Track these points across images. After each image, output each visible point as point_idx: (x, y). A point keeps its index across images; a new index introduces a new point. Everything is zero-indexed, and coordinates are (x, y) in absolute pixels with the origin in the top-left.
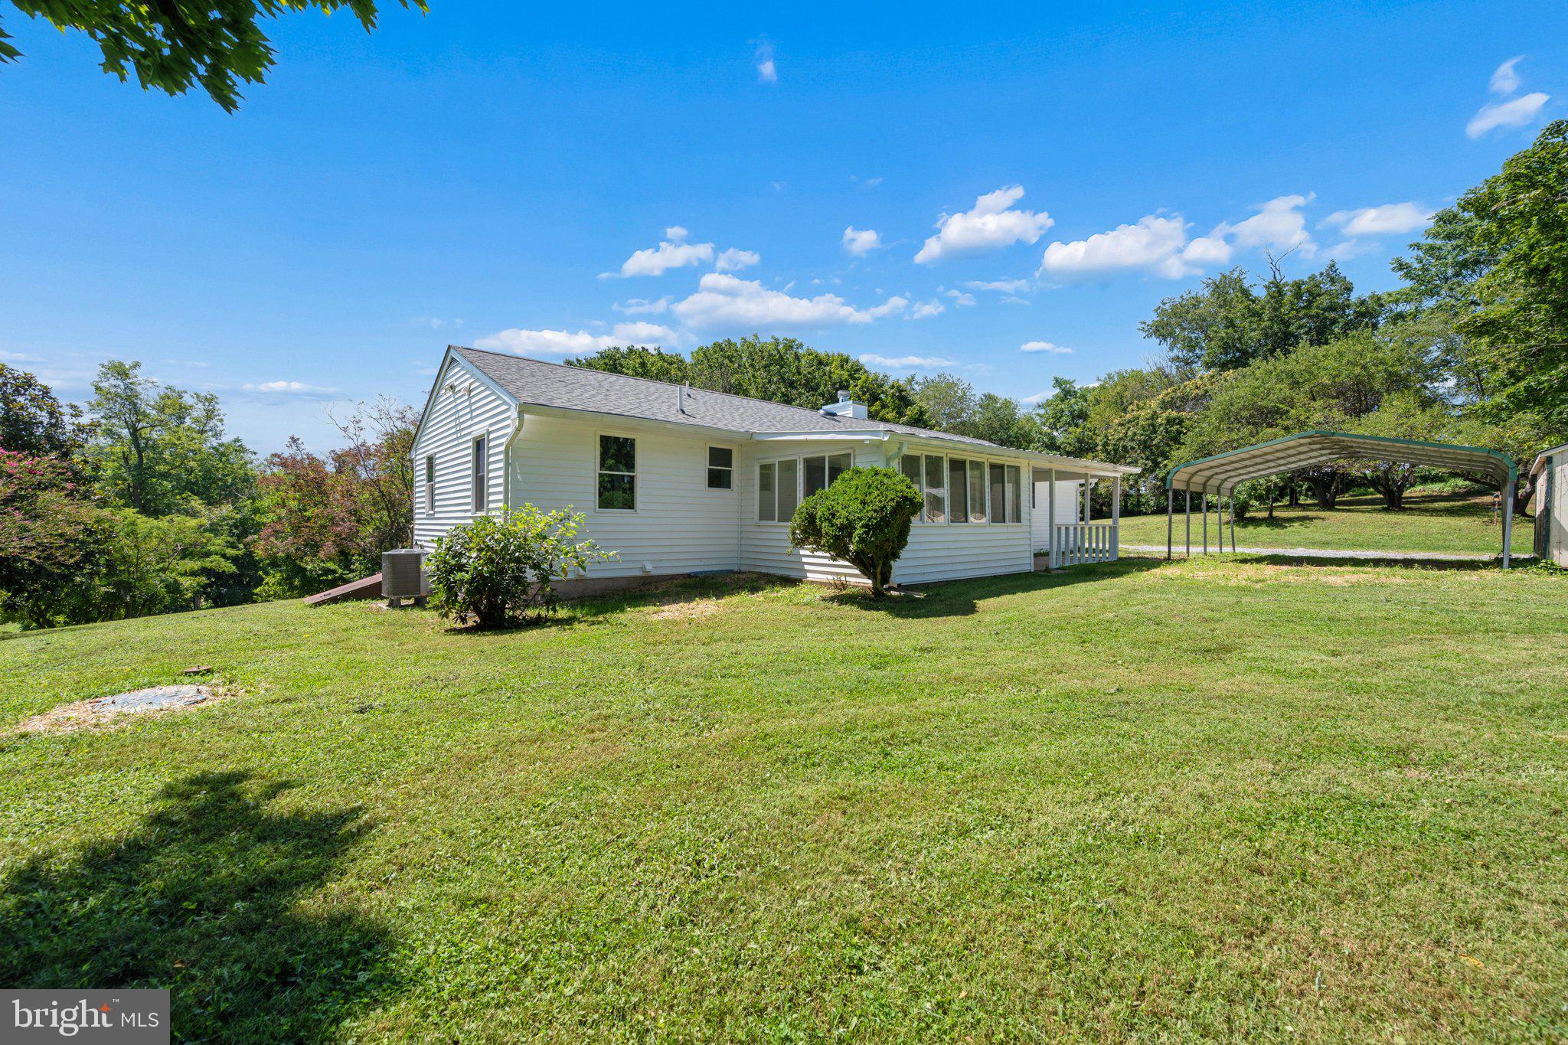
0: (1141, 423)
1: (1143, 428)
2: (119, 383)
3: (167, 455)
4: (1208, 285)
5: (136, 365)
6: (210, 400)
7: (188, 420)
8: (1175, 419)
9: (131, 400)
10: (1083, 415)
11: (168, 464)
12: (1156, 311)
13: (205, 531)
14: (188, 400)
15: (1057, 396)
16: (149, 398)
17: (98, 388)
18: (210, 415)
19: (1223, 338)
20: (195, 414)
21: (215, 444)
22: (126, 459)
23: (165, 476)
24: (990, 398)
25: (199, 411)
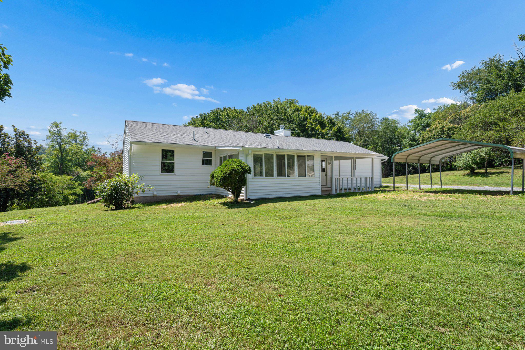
0: (439, 130)
1: (438, 132)
2: (56, 129)
3: (70, 154)
4: (483, 64)
5: (61, 123)
6: (85, 133)
7: (78, 141)
8: (452, 128)
9: (59, 134)
10: (428, 125)
11: (70, 157)
12: (459, 77)
13: (73, 180)
14: (78, 134)
15: (416, 118)
16: (65, 133)
17: (50, 131)
18: (84, 138)
19: (485, 89)
20: (80, 138)
21: (86, 149)
22: (57, 155)
23: (69, 161)
24: (386, 119)
25: (81, 138)
